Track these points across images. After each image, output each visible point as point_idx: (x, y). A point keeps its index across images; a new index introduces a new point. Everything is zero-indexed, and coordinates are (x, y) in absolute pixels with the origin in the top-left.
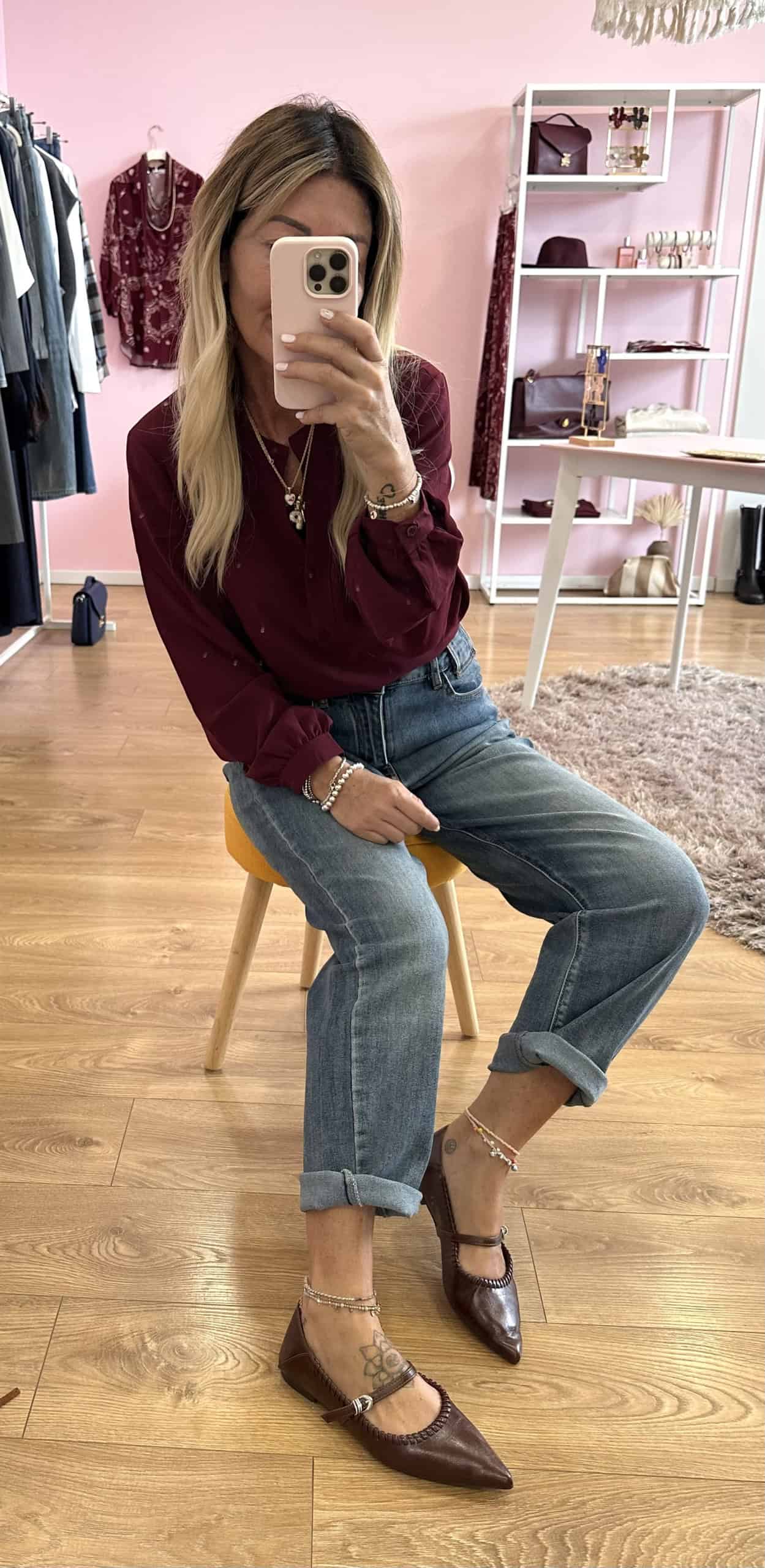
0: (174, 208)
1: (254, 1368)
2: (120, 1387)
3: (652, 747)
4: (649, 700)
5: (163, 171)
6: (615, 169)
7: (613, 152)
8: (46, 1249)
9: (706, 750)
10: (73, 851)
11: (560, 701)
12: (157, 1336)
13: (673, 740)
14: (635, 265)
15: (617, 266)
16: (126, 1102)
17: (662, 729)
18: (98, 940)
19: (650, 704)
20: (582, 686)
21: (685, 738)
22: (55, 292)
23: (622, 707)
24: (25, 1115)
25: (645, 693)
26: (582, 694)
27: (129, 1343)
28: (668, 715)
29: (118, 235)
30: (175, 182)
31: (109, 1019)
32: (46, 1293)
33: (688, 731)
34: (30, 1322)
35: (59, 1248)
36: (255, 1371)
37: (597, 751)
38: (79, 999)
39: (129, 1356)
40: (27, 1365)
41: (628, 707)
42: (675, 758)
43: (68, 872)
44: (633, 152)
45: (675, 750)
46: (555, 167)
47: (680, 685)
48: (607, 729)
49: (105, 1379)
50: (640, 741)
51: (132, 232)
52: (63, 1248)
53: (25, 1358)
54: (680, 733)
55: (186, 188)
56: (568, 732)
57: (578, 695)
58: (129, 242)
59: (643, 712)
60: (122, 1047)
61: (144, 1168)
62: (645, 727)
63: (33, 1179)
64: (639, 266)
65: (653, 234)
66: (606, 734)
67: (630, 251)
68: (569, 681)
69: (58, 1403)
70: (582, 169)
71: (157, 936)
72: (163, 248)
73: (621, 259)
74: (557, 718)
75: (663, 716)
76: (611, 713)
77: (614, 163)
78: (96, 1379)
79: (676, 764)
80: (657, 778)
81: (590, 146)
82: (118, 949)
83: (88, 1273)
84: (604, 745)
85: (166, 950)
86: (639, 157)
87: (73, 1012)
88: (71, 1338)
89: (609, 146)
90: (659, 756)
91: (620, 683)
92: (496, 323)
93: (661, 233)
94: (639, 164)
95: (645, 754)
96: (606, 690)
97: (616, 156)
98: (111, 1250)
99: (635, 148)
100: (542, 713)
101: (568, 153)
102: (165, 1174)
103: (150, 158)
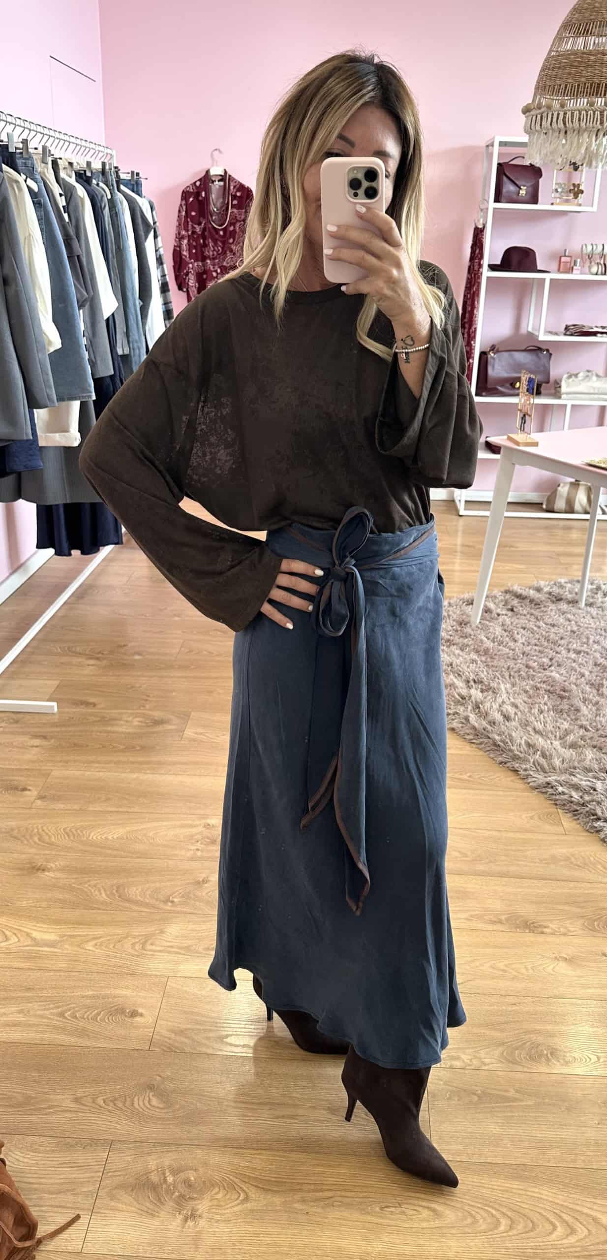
0: (230, 211)
1: (236, 1197)
2: (147, 1212)
3: (557, 661)
4: (562, 617)
5: (222, 183)
6: (558, 200)
7: (557, 187)
8: (102, 1102)
9: (596, 665)
10: (138, 750)
11: (498, 615)
12: (175, 1172)
13: (573, 656)
14: (571, 270)
15: (559, 271)
16: (163, 980)
17: (567, 645)
18: (151, 834)
19: (561, 620)
20: (515, 602)
21: (582, 654)
22: (135, 305)
23: (541, 624)
24: (93, 990)
25: (559, 610)
26: (515, 610)
27: (155, 1178)
28: (574, 632)
29: (187, 231)
30: (231, 192)
31: (154, 907)
32: (101, 1138)
33: (585, 648)
34: (90, 1161)
35: (111, 1101)
36: (238, 1199)
37: (518, 665)
38: (135, 889)
39: (154, 1188)
40: (87, 1195)
41: (546, 624)
42: (573, 673)
43: (132, 772)
44: (572, 188)
45: (574, 665)
46: (515, 196)
47: (586, 600)
48: (529, 644)
49: (137, 1206)
50: (550, 656)
51: (198, 229)
52: (114, 1101)
53: (85, 1189)
54: (579, 648)
55: (239, 197)
56: (501, 647)
57: (512, 610)
58: (195, 236)
59: (556, 628)
60: (162, 932)
61: (173, 1035)
62: (555, 643)
63: (94, 1044)
64: (574, 271)
65: (586, 245)
66: (527, 649)
67: (568, 259)
68: (508, 596)
69: (105, 1225)
70: (534, 200)
71: (194, 830)
72: (221, 241)
73: (562, 264)
74: (495, 634)
75: (568, 634)
76: (533, 629)
77: (557, 195)
78: (131, 1206)
79: (573, 679)
80: (558, 692)
81: (541, 180)
82: (165, 843)
83: (131, 1122)
84: (525, 658)
85: (199, 844)
86: (576, 191)
87: (128, 900)
88: (116, 1174)
89: (554, 182)
90: (563, 671)
91: (543, 599)
92: (469, 308)
93: (592, 245)
94: (576, 197)
95: (553, 668)
96: (533, 605)
97: (559, 190)
98: (146, 1102)
99: (574, 184)
100: (484, 628)
101: (524, 186)
102: (186, 1040)
103: (212, 173)
